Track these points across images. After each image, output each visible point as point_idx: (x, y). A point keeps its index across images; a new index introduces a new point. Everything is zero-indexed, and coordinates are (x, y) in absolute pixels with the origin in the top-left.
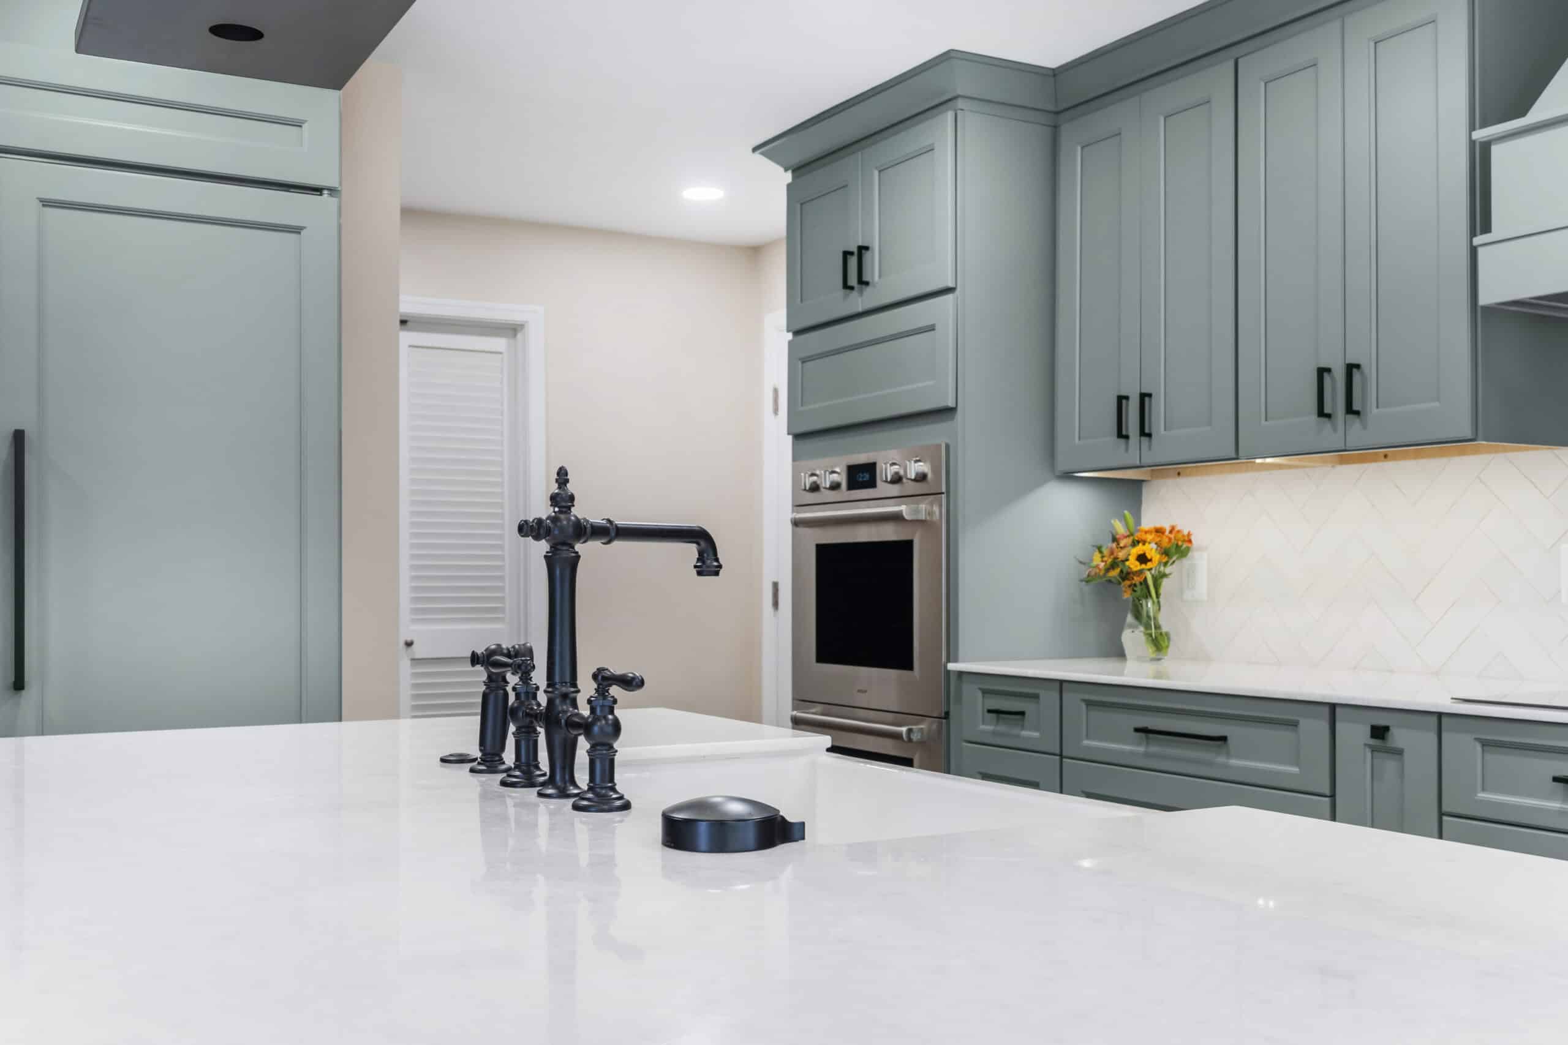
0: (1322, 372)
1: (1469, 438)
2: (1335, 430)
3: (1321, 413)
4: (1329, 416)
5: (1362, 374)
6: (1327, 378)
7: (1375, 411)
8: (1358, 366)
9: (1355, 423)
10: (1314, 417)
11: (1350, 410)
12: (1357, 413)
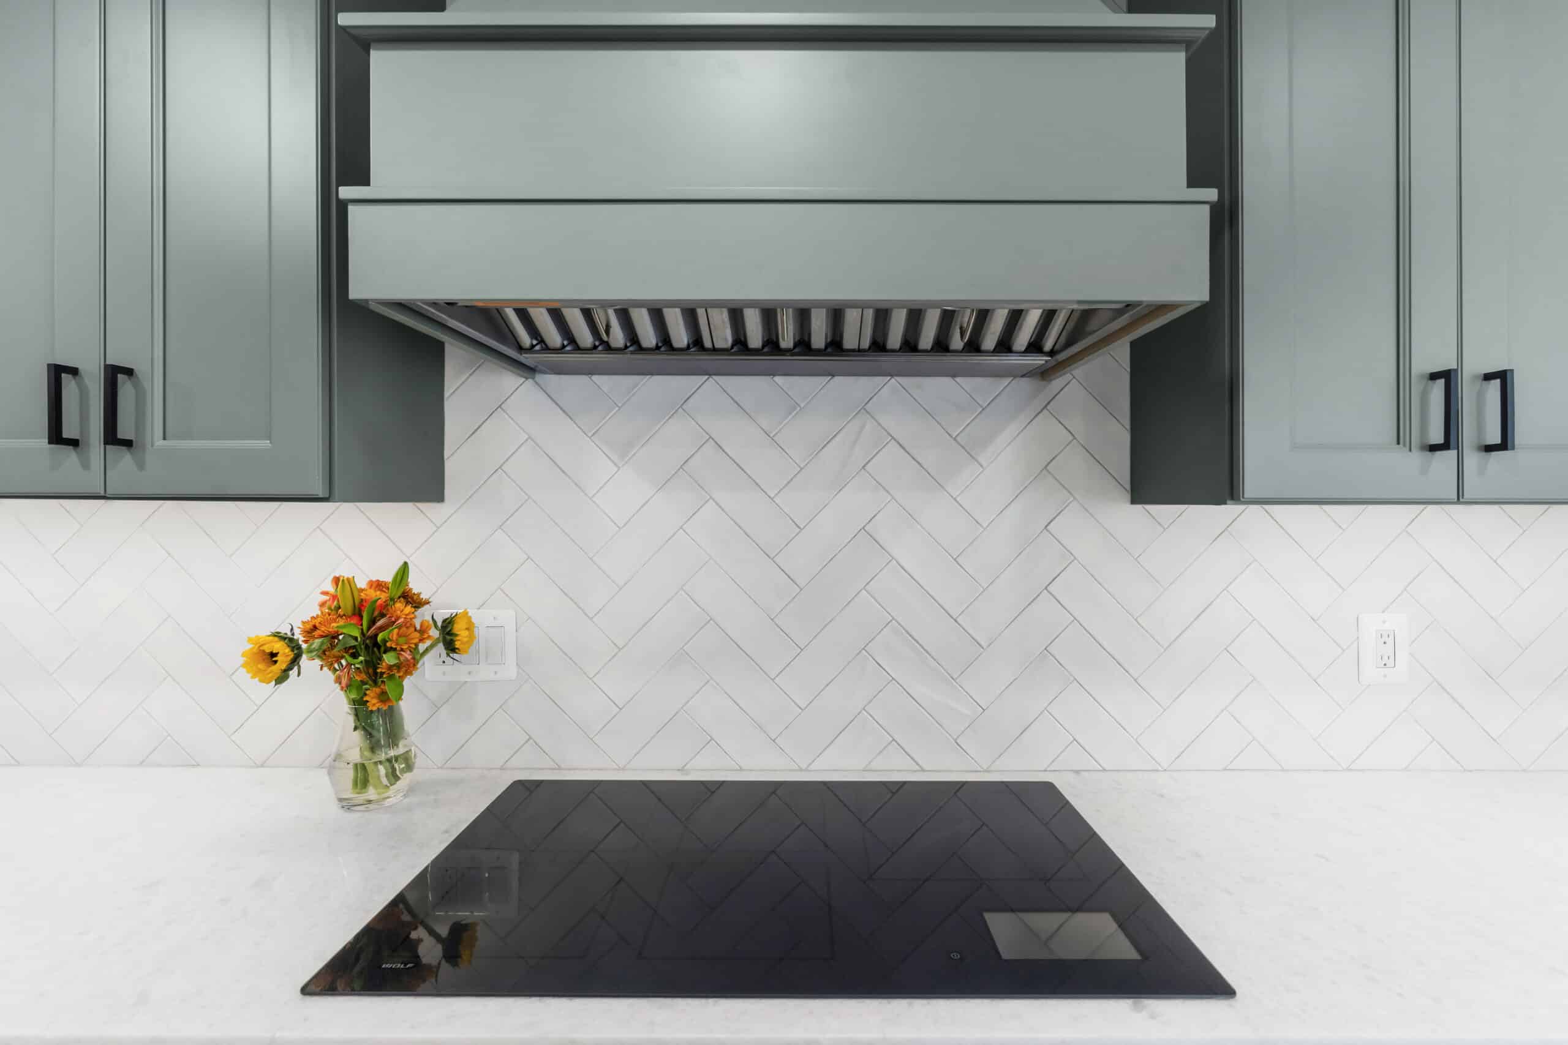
0: (58, 373)
1: (321, 496)
2: (86, 465)
3: (56, 436)
4: (74, 443)
5: (138, 386)
6: (69, 384)
7: (159, 443)
8: (129, 372)
9: (124, 460)
10: (42, 442)
11: (111, 437)
12: (128, 444)
